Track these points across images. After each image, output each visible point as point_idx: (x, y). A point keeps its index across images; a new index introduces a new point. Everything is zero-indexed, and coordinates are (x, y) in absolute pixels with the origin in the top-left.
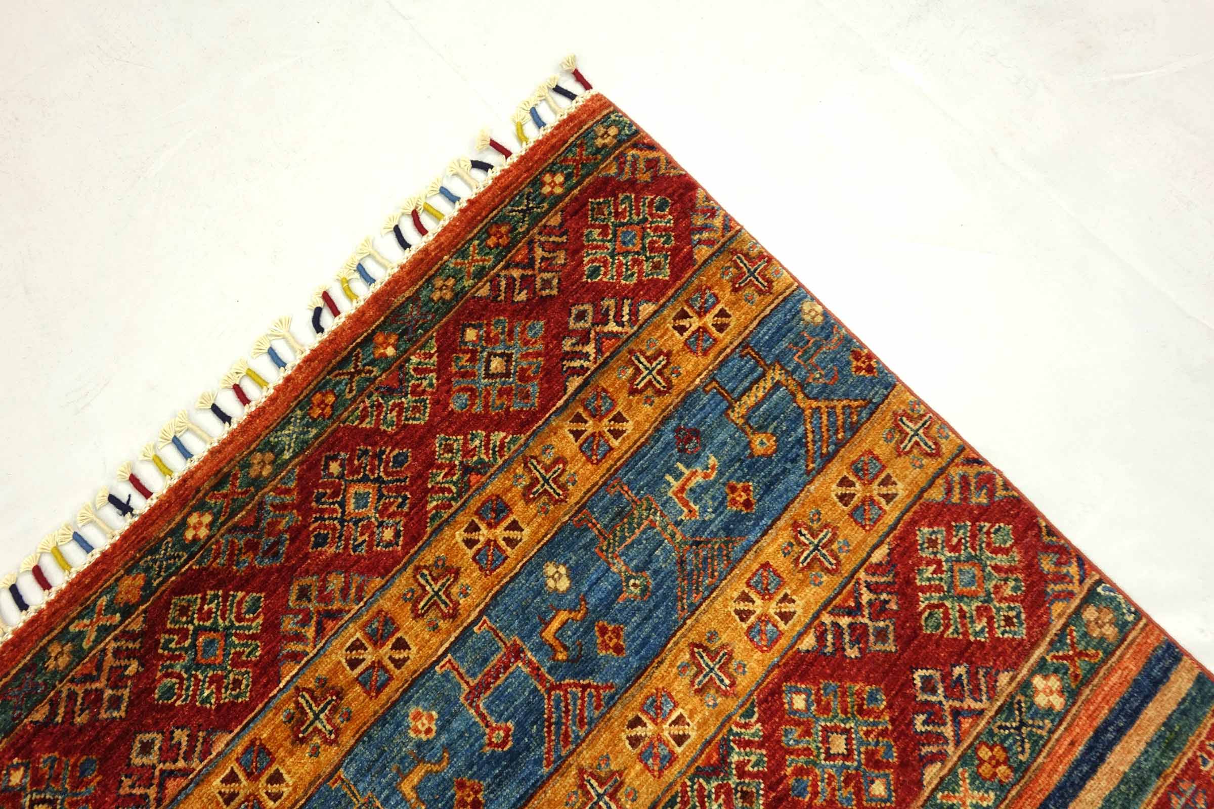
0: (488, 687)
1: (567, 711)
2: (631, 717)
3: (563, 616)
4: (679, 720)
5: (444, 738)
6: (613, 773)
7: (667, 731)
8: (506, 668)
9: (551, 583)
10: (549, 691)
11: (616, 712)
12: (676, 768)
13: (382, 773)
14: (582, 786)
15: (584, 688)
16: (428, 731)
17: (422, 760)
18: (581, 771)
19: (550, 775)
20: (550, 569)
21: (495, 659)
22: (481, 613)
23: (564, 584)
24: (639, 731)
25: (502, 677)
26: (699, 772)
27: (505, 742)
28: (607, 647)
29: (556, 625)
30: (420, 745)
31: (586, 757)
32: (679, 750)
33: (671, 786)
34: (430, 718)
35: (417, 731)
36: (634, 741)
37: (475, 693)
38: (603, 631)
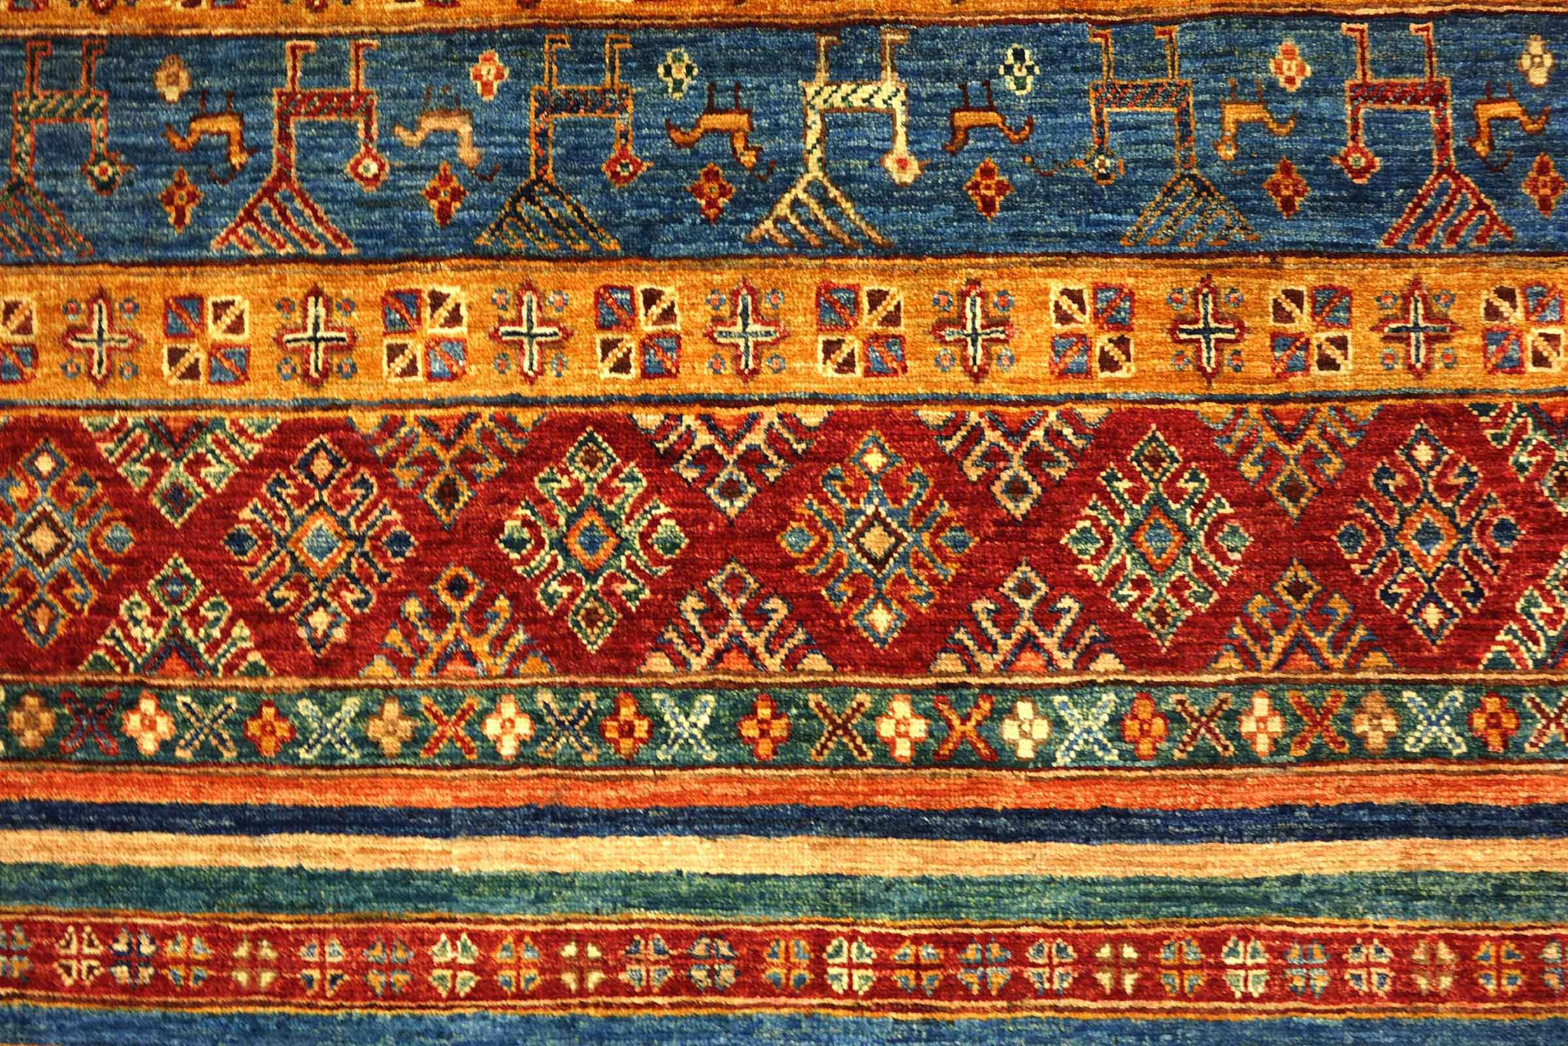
0: (1382, 99)
1: (1445, 210)
2: (1507, 284)
3: (1511, 109)
4: (1552, 339)
5: (1301, 104)
6: (1445, 319)
7: (1532, 337)
8: (1416, 100)
9: (1526, 62)
10: (1442, 170)
11: (1496, 263)
12: (1513, 382)
13: (1217, 71)
14: (1406, 298)
15: (1481, 206)
16: (1291, 80)
17: (1264, 102)
18: (1416, 283)
19: (1382, 255)
20: (1536, 47)
21: (1410, 79)
22: (1430, 16)
23: (1538, 77)
24: (1504, 306)
25: (1404, 106)
26: (1533, 410)
27: (1360, 173)
28: (1535, 190)
29: (1499, 110)
30: (1272, 85)
31: (1432, 275)
32: (1530, 368)
33: (1495, 392)
34: (1302, 70)
35: (1279, 67)
36: (1492, 312)
37: (1364, 92)
38: (1543, 169)
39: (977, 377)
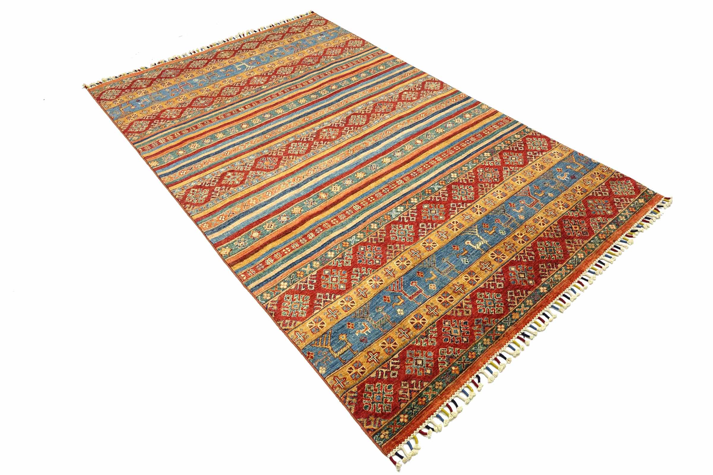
0: (417, 292)
1: (398, 287)
2: (382, 285)
3: (398, 304)
4: (371, 284)
5: (427, 284)
6: (387, 276)
7: (374, 282)
8: (413, 296)
9: (402, 310)
10: (402, 291)
11: (385, 286)
12: (372, 276)
13: (441, 279)
14: (394, 274)
15: (393, 290)
16: (431, 285)
17: (432, 280)
18: (394, 277)
19: (401, 276)
20: (402, 314)
21: (416, 297)
22: (420, 306)
23: (399, 310)
24: (381, 282)
25: (414, 294)
26: (367, 275)
27: (412, 283)
28: (388, 298)
29: (401, 302)
30: (433, 283)
31: (393, 279)
32: (371, 279)
33: (374, 273)
34: (431, 288)
35: (434, 286)
36: (382, 281)
37: (421, 291)
38: (389, 301)
39: (438, 232)
